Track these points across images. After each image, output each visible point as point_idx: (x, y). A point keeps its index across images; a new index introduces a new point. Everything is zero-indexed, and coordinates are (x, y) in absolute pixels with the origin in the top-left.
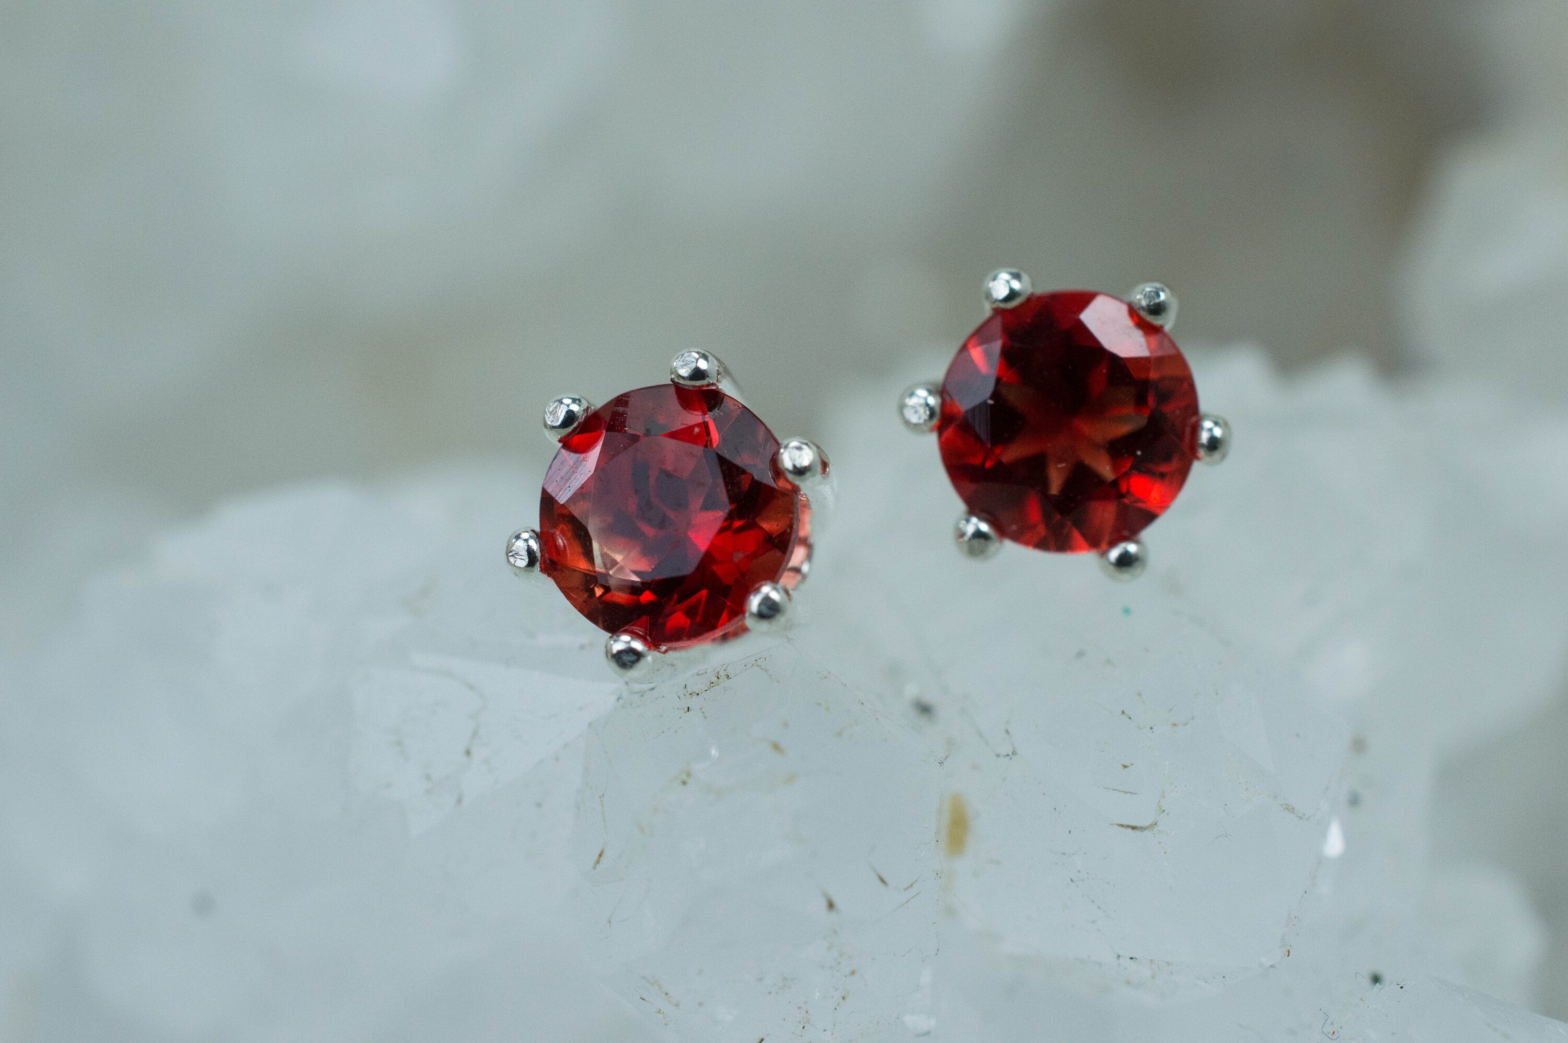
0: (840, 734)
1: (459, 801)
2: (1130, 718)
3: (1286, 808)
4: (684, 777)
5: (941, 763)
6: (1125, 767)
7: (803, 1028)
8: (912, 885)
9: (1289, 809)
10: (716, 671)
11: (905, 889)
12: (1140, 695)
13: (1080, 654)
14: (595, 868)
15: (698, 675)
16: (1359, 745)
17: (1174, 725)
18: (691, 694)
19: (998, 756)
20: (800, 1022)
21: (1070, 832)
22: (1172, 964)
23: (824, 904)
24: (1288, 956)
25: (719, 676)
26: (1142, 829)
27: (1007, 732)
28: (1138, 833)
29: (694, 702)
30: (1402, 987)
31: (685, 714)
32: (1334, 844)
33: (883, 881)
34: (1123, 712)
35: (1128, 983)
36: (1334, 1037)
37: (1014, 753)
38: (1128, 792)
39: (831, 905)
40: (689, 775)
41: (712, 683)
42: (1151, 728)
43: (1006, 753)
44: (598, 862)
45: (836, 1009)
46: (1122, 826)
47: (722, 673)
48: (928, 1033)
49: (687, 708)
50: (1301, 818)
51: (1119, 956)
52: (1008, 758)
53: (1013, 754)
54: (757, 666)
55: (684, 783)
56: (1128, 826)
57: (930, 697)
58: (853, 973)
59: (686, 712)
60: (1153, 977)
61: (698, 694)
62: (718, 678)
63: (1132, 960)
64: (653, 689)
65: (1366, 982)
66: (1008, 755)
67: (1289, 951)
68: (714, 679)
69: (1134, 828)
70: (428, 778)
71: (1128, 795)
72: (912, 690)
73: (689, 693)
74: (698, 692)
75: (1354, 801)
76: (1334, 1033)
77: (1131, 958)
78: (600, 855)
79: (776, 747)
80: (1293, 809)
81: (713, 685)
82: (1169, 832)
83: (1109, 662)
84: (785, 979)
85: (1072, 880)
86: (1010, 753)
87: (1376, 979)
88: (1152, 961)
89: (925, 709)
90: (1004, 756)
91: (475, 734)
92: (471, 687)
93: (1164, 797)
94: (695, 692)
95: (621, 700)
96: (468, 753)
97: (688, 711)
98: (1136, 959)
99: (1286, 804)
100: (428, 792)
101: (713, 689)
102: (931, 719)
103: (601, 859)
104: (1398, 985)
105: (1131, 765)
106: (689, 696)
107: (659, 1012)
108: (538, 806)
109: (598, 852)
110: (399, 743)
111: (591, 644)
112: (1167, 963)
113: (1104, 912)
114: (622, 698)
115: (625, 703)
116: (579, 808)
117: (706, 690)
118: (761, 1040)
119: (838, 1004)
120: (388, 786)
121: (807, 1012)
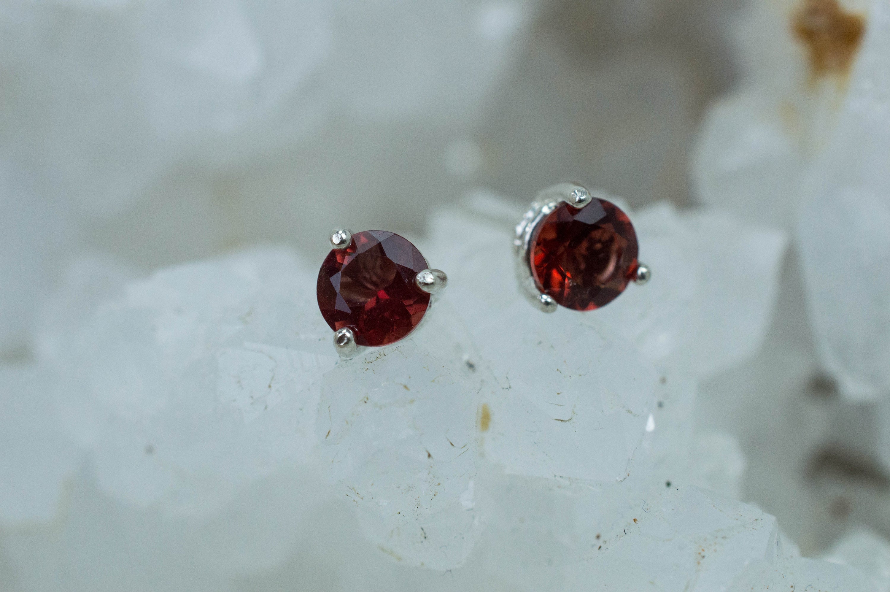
0: (433, 381)
1: (266, 408)
2: (561, 372)
3: (628, 412)
4: (366, 400)
5: (478, 392)
6: (558, 394)
7: (417, 508)
8: (465, 446)
9: (629, 412)
10: (379, 352)
11: (462, 448)
12: (565, 362)
13: (540, 343)
14: (326, 438)
15: (371, 353)
16: (663, 381)
17: (580, 375)
18: (368, 362)
19: (503, 388)
20: (416, 505)
21: (534, 422)
22: (578, 479)
23: (427, 455)
24: (629, 476)
26: (565, 421)
27: (507, 378)
28: (563, 423)
29: (369, 366)
30: (677, 489)
31: (366, 371)
32: (650, 426)
33: (452, 445)
34: (558, 370)
35: (559, 487)
36: (648, 511)
37: (510, 387)
38: (559, 405)
39: (429, 456)
40: (367, 399)
41: (378, 357)
42: (570, 377)
43: (507, 387)
44: (327, 436)
45: (431, 500)
46: (557, 420)
47: (382, 353)
48: (472, 509)
49: (366, 369)
50: (635, 415)
51: (555, 476)
54: (397, 350)
55: (365, 402)
56: (559, 420)
57: (473, 361)
58: (439, 484)
59: (366, 370)
60: (571, 484)
61: (371, 362)
62: (380, 355)
64: (351, 359)
65: (664, 485)
66: (507, 388)
67: (629, 474)
68: (378, 356)
69: (562, 421)
70: (252, 397)
72: (466, 357)
73: (367, 361)
74: (371, 361)
75: (660, 405)
76: (648, 509)
77: (561, 477)
78: (329, 433)
79: (405, 387)
80: (631, 412)
81: (378, 358)
82: (577, 422)
83: (552, 347)
84: (409, 487)
85: (535, 443)
86: (508, 388)
87: (668, 484)
88: (569, 478)
89: (471, 366)
91: (273, 378)
92: (271, 358)
93: (575, 407)
94: (370, 362)
95: (337, 364)
96: (270, 386)
97: (367, 370)
98: (563, 477)
99: (628, 410)
100: (252, 404)
101: (378, 360)
102: (474, 371)
103: (329, 434)
104: (676, 488)
105: (561, 393)
106: (367, 363)
107: (354, 501)
108: (301, 410)
109: (328, 432)
110: (239, 382)
111: (324, 339)
112: (576, 479)
113: (549, 457)
114: (337, 363)
115: (339, 366)
116: (318, 411)
117: (375, 361)
118: (399, 513)
119: (433, 498)
120: (234, 401)
121: (419, 501)
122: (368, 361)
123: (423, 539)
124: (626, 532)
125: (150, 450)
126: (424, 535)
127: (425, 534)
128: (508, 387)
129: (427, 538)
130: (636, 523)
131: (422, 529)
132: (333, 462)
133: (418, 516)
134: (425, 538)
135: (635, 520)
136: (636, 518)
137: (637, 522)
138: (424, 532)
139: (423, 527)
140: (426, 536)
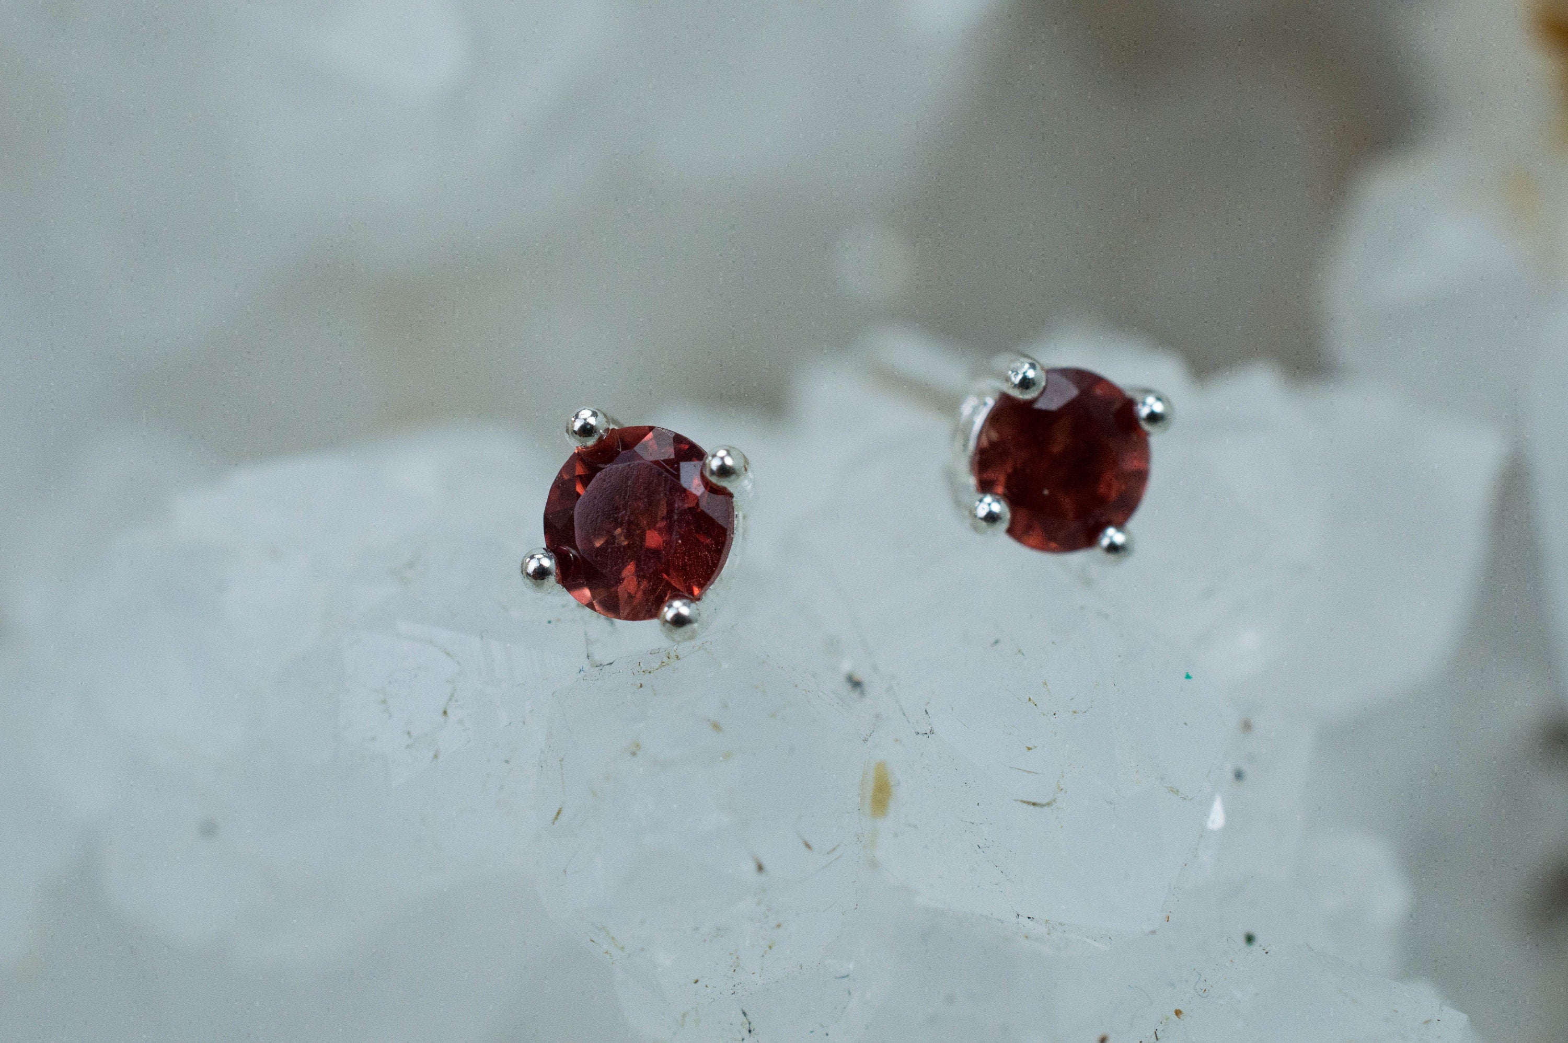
0: (774, 716)
1: (436, 756)
2: (1036, 705)
3: (1172, 791)
4: (634, 749)
5: (865, 740)
6: (1029, 749)
7: (734, 971)
8: (834, 849)
9: (1174, 791)
10: (667, 651)
11: (828, 853)
12: (1045, 684)
13: (996, 642)
14: (553, 823)
16: (1247, 726)
17: (1075, 712)
18: (644, 672)
19: (918, 733)
20: (731, 966)
21: (978, 804)
22: (1065, 924)
23: (753, 866)
24: (1168, 921)
26: (1042, 806)
27: (927, 712)
28: (1038, 808)
29: (646, 680)
30: (1267, 953)
31: (637, 690)
32: (1217, 818)
33: (808, 846)
34: (1030, 700)
35: (1026, 938)
36: (1205, 995)
37: (932, 732)
38: (1031, 772)
39: (760, 868)
40: (638, 746)
41: (663, 662)
42: (1055, 714)
43: (924, 732)
44: (556, 818)
45: (763, 956)
46: (1025, 802)
47: (672, 654)
48: (847, 976)
49: (640, 685)
50: (1185, 798)
51: (1018, 915)
52: (926, 736)
53: (930, 732)
54: (704, 649)
55: (634, 754)
56: (1029, 803)
57: (860, 675)
58: (779, 926)
59: (638, 688)
60: (1049, 934)
61: (650, 672)
62: (669, 658)
63: (1029, 920)
65: (1241, 940)
66: (926, 734)
67: (1169, 917)
68: (665, 659)
69: (1034, 804)
70: (409, 733)
72: (846, 666)
75: (1239, 775)
76: (1205, 990)
77: (1029, 918)
78: (559, 813)
79: (716, 727)
81: (665, 664)
82: (1066, 808)
83: (1020, 652)
84: (718, 929)
85: (979, 846)
87: (1250, 939)
88: (1047, 921)
89: (855, 684)
90: (923, 734)
91: (452, 696)
92: (449, 655)
93: (1063, 777)
94: (648, 670)
95: (582, 673)
96: (445, 713)
97: (641, 687)
98: (1033, 918)
99: (1172, 787)
100: (408, 747)
101: (663, 668)
102: (863, 694)
103: (559, 816)
104: (1264, 949)
105: (1035, 747)
106: (642, 673)
107: (607, 953)
108: (507, 762)
109: (557, 810)
110: (384, 702)
111: (558, 620)
112: (1061, 924)
113: (1006, 876)
114: (583, 671)
115: (585, 676)
116: (542, 767)
117: (657, 669)
118: (696, 982)
119: (766, 952)
120: (373, 739)
121: (737, 958)
122: (643, 669)
123: (745, 1033)
124: (1158, 1037)
125: (208, 830)
126: (747, 1025)
127: (750, 1023)
128: (928, 731)
129: (753, 1032)
130: (1179, 1018)
131: (745, 1014)
132: (565, 872)
133: (735, 988)
134: (750, 1031)
135: (1178, 1013)
136: (1181, 1009)
137: (1181, 1016)
138: (747, 1020)
139: (746, 1009)
140: (752, 1029)
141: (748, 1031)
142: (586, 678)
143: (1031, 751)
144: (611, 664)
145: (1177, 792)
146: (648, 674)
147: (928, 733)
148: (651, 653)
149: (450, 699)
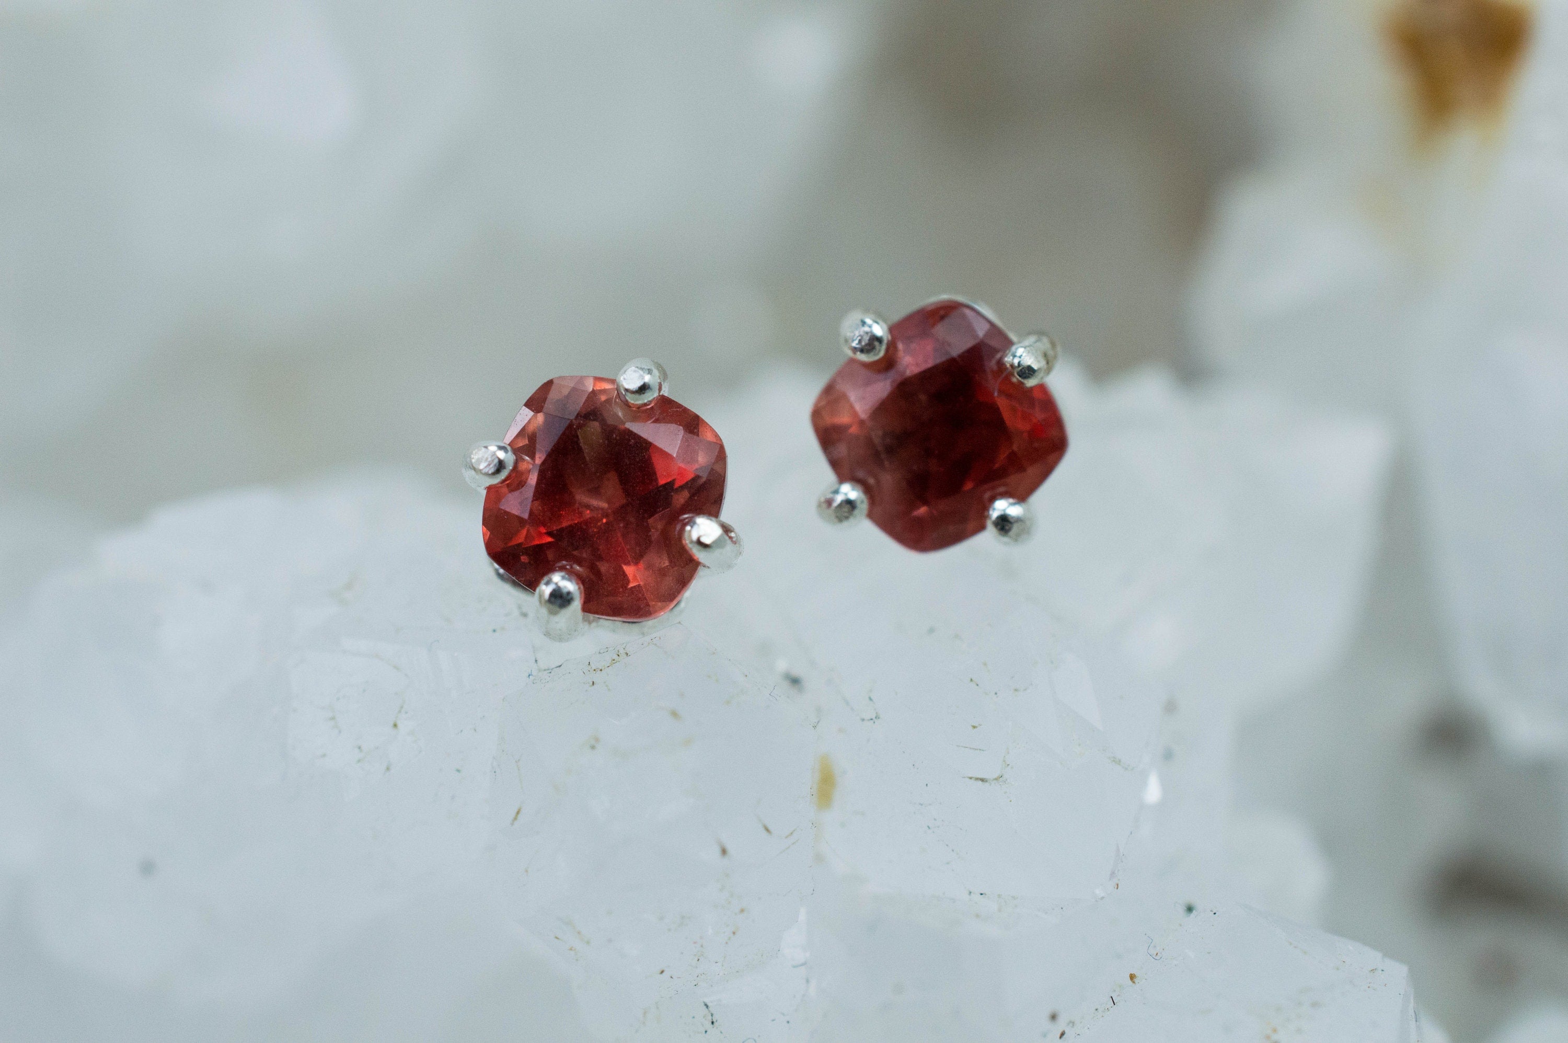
0: (729, 702)
1: (388, 769)
2: (978, 685)
3: (1114, 761)
4: (593, 743)
5: (815, 727)
6: (974, 727)
7: (698, 960)
8: (792, 833)
9: (1116, 761)
10: (616, 649)
11: (786, 837)
12: (985, 664)
13: (931, 630)
14: (512, 824)
16: (1170, 707)
17: (1016, 690)
18: (595, 670)
19: (863, 720)
20: (695, 955)
21: (927, 785)
22: (1017, 898)
23: (717, 850)
24: (1117, 888)
25: (619, 654)
26: (990, 781)
27: (870, 699)
28: (986, 784)
29: (598, 677)
30: (1215, 914)
31: (590, 688)
32: (1153, 792)
33: (767, 830)
34: (971, 680)
35: (977, 916)
36: (1157, 958)
38: (977, 749)
39: (724, 852)
40: (597, 740)
41: (614, 660)
42: (996, 694)
43: (870, 718)
44: (515, 819)
45: (727, 943)
46: (973, 778)
47: (622, 651)
48: (804, 964)
49: (592, 683)
50: (1126, 769)
51: (970, 893)
52: (872, 721)
53: (876, 718)
54: (654, 644)
55: (593, 747)
56: (977, 779)
57: (796, 672)
58: (742, 911)
59: (591, 686)
60: (1000, 910)
61: (601, 670)
62: (618, 655)
63: (982, 896)
65: (1181, 910)
66: (872, 719)
67: (1118, 885)
68: (615, 657)
69: (982, 780)
70: (359, 748)
71: (979, 751)
72: (782, 665)
74: (601, 668)
75: (1168, 755)
76: (1157, 954)
77: (981, 894)
78: (518, 813)
79: (674, 714)
80: (1120, 761)
81: (614, 662)
82: (1013, 783)
83: (957, 636)
84: (683, 917)
85: (928, 827)
87: (1190, 909)
88: (999, 896)
89: (795, 681)
90: (868, 720)
91: (401, 709)
92: (397, 668)
93: (1008, 753)
94: (598, 668)
95: (531, 677)
96: (395, 725)
97: (593, 685)
98: (985, 894)
99: (1114, 757)
100: (359, 761)
101: (614, 666)
102: (801, 689)
103: (518, 816)
104: (1212, 911)
105: (980, 725)
106: (593, 671)
107: (572, 949)
108: (458, 771)
109: (516, 810)
110: (333, 718)
111: (503, 629)
112: (1014, 898)
113: (957, 854)
114: (532, 675)
115: (535, 679)
116: (495, 772)
117: (608, 667)
118: (662, 972)
119: (729, 939)
120: (324, 756)
121: (702, 946)
122: (594, 668)
123: (708, 1025)
124: (1115, 1002)
125: (147, 868)
126: (710, 1018)
127: (712, 1015)
128: (874, 717)
129: (715, 1024)
130: (1134, 982)
131: (707, 1006)
132: (528, 870)
133: (698, 978)
134: (713, 1023)
135: (1132, 977)
136: (1135, 974)
137: (1135, 980)
138: (709, 1011)
139: (707, 1000)
140: (714, 1021)
141: (711, 1023)
142: (536, 681)
143: (975, 729)
144: (560, 666)
145: (1119, 762)
146: (599, 672)
147: (874, 718)
148: (600, 653)
149: (400, 712)
